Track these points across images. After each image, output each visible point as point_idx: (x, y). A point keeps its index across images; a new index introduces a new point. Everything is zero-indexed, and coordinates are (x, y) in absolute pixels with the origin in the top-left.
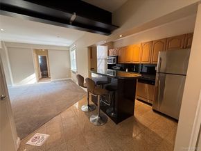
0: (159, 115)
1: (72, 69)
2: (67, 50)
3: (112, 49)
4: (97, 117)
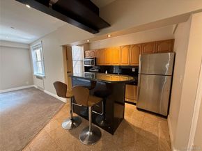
1: (35, 73)
2: (27, 48)
3: (89, 50)
4: (88, 133)
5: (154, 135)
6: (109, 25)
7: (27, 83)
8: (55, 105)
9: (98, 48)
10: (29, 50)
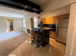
0: (58, 42)
1: (24, 27)
2: (22, 19)
3: (40, 19)
4: (36, 45)
5: (59, 50)
6: (43, 11)
7: (22, 30)
8: (28, 36)
9: (42, 18)
10: (22, 20)
